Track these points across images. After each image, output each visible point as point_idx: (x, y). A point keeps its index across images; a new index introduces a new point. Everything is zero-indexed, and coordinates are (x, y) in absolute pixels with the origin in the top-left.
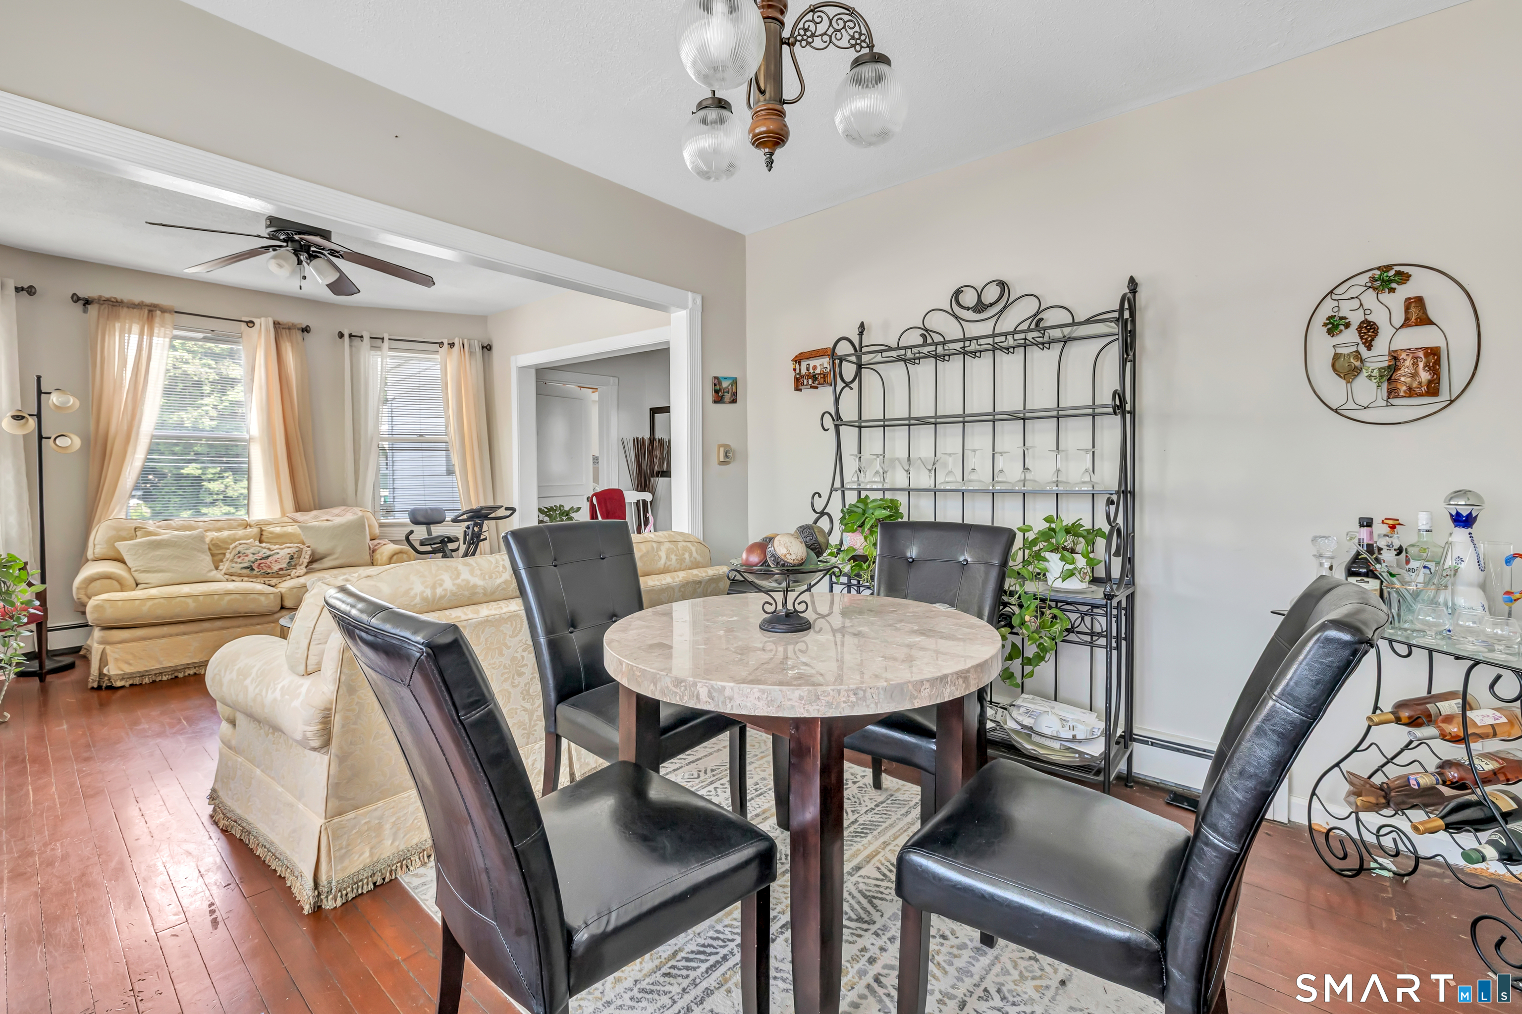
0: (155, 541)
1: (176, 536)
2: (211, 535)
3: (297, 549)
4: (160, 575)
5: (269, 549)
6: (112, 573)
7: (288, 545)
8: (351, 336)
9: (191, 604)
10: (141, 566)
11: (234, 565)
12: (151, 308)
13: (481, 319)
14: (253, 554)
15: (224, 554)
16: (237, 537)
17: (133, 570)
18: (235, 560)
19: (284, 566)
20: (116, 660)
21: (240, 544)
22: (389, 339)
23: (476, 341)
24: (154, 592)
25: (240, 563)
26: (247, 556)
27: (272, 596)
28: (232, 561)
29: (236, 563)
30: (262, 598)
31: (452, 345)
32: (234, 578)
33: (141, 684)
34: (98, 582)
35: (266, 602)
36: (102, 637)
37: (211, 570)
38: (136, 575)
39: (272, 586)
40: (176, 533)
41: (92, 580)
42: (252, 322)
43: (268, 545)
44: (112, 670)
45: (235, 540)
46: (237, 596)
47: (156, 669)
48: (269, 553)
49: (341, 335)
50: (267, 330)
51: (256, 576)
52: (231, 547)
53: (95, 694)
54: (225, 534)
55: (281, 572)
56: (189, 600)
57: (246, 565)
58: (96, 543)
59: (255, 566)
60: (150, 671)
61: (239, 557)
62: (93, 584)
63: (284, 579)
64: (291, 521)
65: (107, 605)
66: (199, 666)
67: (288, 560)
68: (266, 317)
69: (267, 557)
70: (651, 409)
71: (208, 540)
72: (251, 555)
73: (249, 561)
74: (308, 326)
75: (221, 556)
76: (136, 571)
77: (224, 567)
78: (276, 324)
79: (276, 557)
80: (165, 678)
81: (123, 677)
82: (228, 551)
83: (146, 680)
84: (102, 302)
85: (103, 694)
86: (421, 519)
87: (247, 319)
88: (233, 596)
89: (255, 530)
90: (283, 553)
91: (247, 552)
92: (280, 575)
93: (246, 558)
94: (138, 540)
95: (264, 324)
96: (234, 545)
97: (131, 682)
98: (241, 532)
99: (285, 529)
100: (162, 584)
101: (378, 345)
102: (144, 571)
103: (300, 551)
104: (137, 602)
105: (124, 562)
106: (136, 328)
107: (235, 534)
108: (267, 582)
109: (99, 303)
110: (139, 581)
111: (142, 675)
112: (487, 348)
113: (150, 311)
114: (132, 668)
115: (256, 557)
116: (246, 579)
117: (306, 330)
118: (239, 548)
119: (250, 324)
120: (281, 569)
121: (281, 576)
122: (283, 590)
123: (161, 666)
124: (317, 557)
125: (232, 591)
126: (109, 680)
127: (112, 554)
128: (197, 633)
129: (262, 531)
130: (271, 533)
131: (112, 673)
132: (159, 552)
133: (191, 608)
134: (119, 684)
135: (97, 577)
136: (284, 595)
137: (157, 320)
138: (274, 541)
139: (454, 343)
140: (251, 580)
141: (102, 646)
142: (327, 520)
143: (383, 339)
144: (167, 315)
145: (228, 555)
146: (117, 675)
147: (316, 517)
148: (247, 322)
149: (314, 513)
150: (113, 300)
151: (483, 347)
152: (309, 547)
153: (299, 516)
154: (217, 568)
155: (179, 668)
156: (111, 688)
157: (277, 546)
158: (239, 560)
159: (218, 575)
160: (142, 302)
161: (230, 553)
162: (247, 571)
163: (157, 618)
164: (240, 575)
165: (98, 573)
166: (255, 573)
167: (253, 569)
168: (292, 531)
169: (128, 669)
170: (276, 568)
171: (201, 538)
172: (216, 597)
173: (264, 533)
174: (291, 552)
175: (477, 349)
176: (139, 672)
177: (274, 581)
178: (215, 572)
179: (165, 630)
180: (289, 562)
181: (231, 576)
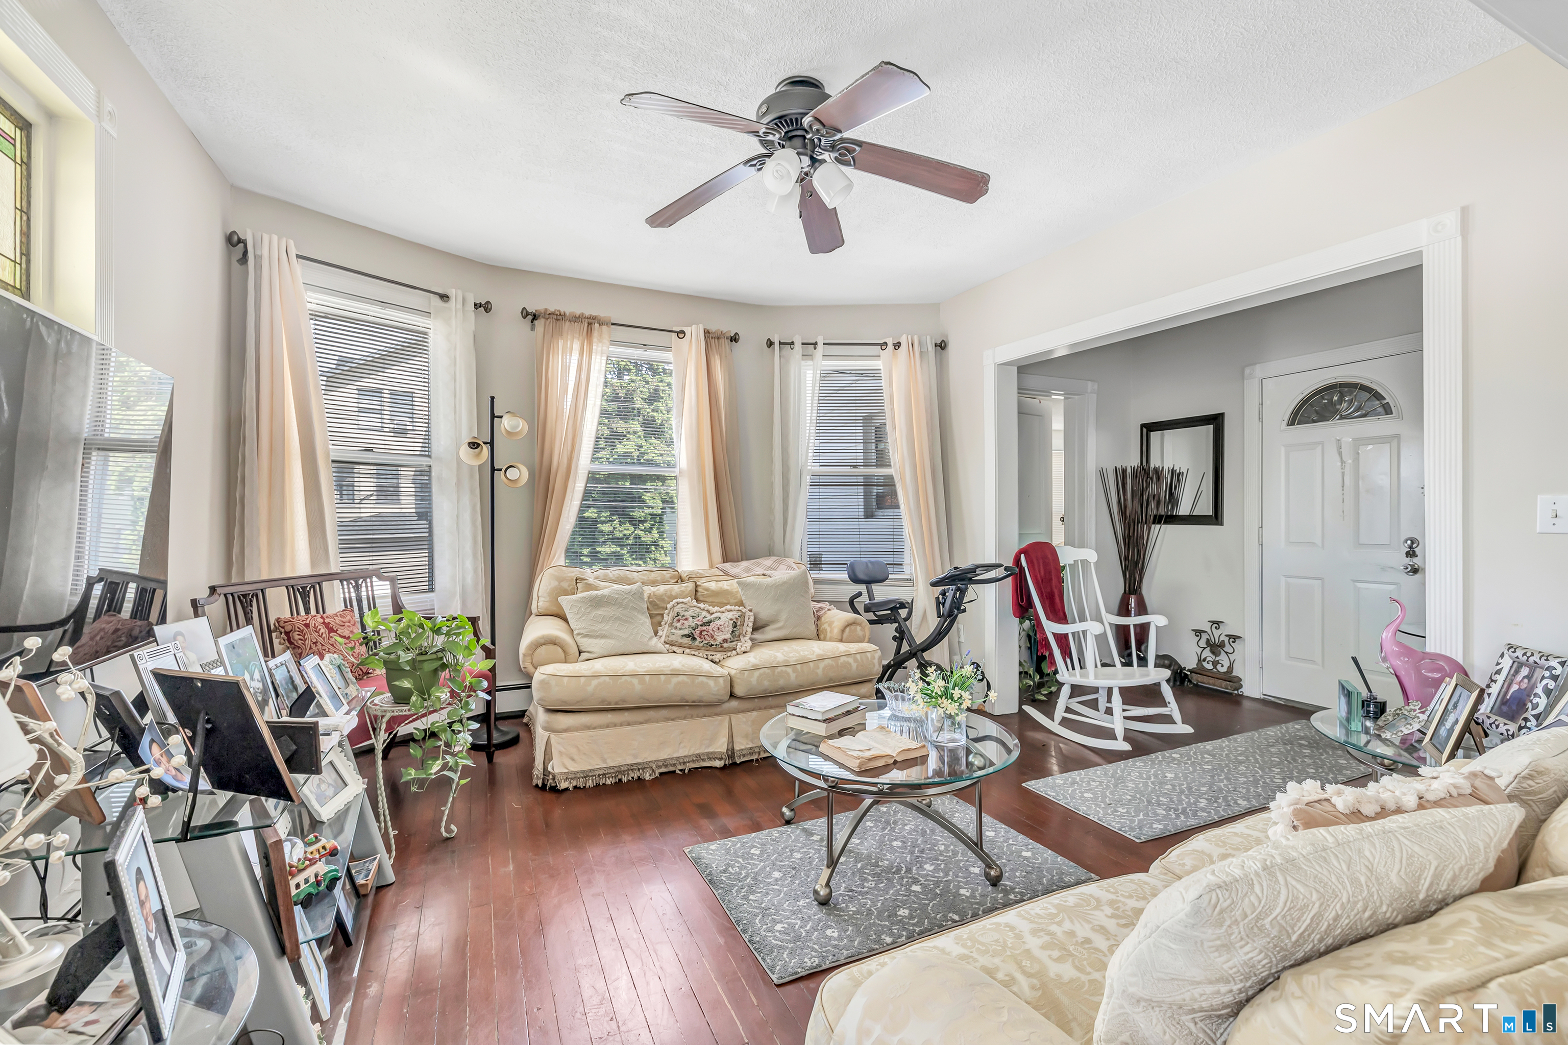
0: (597, 596)
1: (617, 592)
2: (648, 590)
3: (739, 614)
4: (603, 641)
5: (708, 611)
6: (557, 637)
7: (728, 607)
8: (780, 343)
9: (637, 685)
10: (584, 628)
11: (673, 631)
12: (590, 321)
13: (933, 308)
14: (693, 617)
15: (662, 615)
16: (674, 593)
17: (575, 632)
18: (675, 624)
19: (728, 636)
20: (561, 753)
21: (678, 603)
22: (824, 344)
23: (928, 337)
24: (599, 666)
25: (680, 629)
26: (686, 619)
27: (721, 680)
28: (671, 625)
29: (676, 628)
30: (711, 683)
31: (897, 345)
32: (675, 649)
33: (585, 787)
34: (543, 647)
35: (716, 689)
36: (548, 722)
37: (651, 638)
38: (578, 638)
39: (715, 662)
40: (616, 586)
41: (537, 645)
42: (683, 332)
43: (707, 606)
44: (557, 767)
45: (672, 598)
46: (684, 678)
47: (600, 769)
48: (709, 617)
49: (770, 344)
50: (698, 341)
51: (698, 648)
52: (669, 606)
53: (539, 795)
54: (662, 589)
55: (725, 645)
56: (635, 681)
57: (686, 632)
58: (540, 595)
59: (696, 634)
60: (594, 770)
61: (679, 621)
62: (539, 650)
63: (729, 654)
64: (722, 574)
65: (553, 682)
66: (643, 769)
67: (731, 629)
68: (697, 324)
69: (709, 623)
70: (1143, 426)
71: (646, 596)
72: (691, 619)
73: (689, 626)
74: (736, 334)
75: (659, 618)
76: (578, 634)
77: (664, 631)
78: (707, 333)
79: (718, 622)
80: (608, 782)
81: (567, 777)
82: (666, 611)
83: (590, 784)
84: (547, 316)
85: (549, 796)
86: (861, 576)
87: (678, 329)
88: (681, 678)
89: (690, 586)
90: (726, 617)
91: (687, 614)
92: (726, 648)
93: (685, 622)
94: (580, 595)
95: (695, 333)
96: (672, 603)
97: (574, 783)
98: (676, 588)
99: (720, 584)
100: (605, 654)
101: (810, 353)
102: (586, 636)
103: (743, 616)
104: (582, 679)
105: (566, 620)
106: (576, 346)
107: (671, 590)
108: (710, 658)
109: (544, 318)
110: (582, 649)
111: (586, 775)
112: (942, 346)
113: (590, 324)
114: (576, 765)
115: (696, 621)
116: (687, 651)
117: (734, 339)
118: (678, 609)
119: (681, 334)
120: (725, 641)
121: (726, 650)
122: (733, 672)
123: (605, 765)
124: (759, 624)
125: (679, 670)
126: (554, 779)
127: (554, 609)
128: (641, 723)
129: (697, 586)
130: (707, 589)
131: (557, 771)
132: (601, 612)
133: (636, 690)
134: (563, 785)
135: (542, 641)
136: (734, 679)
137: (595, 334)
138: (710, 600)
139: (899, 343)
140: (693, 653)
141: (547, 734)
142: (763, 575)
143: (815, 344)
144: (604, 328)
145: (666, 617)
146: (561, 773)
147: (748, 570)
148: (678, 333)
149: (744, 564)
150: (557, 312)
151: (936, 345)
152: (751, 611)
153: (728, 566)
154: (656, 633)
155: (622, 768)
156: (554, 789)
157: (716, 609)
158: (679, 625)
159: (657, 643)
160: (583, 314)
161: (668, 614)
162: (687, 641)
163: (603, 702)
164: (680, 646)
165: (543, 637)
166: (697, 643)
167: (694, 639)
168: (728, 588)
169: (574, 767)
170: (720, 638)
171: (639, 595)
172: (662, 677)
173: (699, 589)
174: (734, 617)
175: (930, 349)
176: (583, 772)
177: (718, 656)
178: (655, 639)
179: (609, 717)
180: (733, 632)
181: (672, 645)
